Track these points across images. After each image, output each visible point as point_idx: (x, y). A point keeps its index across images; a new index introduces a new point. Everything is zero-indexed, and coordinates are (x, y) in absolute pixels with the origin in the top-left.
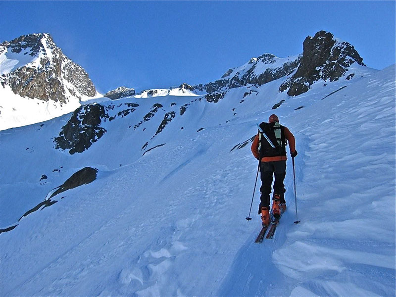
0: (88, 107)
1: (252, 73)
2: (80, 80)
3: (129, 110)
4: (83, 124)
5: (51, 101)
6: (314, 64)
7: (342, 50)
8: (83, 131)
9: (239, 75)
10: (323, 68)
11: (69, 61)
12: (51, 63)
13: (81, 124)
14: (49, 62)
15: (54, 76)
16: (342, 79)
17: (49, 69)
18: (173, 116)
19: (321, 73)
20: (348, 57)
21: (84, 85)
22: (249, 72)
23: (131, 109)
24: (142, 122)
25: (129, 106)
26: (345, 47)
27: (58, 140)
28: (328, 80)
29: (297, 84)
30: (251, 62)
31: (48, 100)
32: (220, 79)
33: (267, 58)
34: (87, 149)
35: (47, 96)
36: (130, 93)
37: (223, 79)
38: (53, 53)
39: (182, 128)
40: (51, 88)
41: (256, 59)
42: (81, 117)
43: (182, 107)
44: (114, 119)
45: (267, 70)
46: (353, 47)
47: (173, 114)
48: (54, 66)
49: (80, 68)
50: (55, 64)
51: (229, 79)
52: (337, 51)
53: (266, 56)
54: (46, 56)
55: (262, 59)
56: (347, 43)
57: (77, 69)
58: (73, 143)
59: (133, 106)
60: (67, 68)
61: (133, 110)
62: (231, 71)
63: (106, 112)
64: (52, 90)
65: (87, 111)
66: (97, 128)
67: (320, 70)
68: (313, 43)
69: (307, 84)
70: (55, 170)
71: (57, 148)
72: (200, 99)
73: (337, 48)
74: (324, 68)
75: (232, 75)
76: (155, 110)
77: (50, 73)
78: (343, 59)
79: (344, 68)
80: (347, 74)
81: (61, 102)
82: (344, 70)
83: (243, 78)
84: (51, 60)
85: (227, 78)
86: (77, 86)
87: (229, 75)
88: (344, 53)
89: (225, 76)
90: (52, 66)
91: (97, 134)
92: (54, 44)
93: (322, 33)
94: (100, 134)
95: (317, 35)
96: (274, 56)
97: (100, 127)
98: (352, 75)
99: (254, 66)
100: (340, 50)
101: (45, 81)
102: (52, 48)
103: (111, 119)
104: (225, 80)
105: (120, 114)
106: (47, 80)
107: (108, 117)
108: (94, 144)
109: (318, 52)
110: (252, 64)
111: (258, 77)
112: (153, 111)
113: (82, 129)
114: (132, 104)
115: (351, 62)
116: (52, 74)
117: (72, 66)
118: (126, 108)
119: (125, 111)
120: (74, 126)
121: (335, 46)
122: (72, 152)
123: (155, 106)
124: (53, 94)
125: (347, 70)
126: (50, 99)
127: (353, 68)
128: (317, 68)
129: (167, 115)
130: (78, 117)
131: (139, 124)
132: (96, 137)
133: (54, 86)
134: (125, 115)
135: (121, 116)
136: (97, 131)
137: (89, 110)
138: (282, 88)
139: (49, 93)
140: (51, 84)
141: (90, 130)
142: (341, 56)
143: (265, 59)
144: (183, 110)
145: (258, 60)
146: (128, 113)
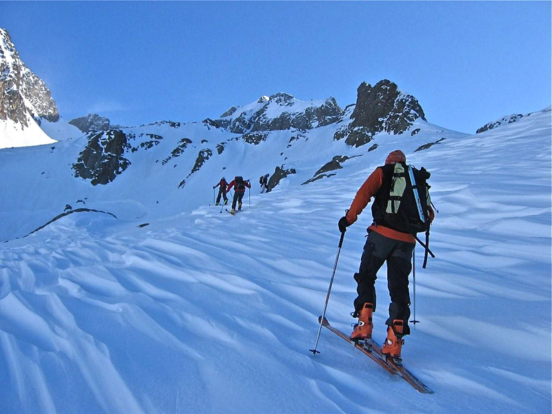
0: (112, 133)
1: (263, 116)
2: (39, 98)
3: (152, 142)
4: (106, 152)
5: (9, 121)
6: (377, 114)
7: (407, 103)
8: (106, 160)
9: (245, 117)
10: (386, 119)
11: (27, 70)
12: (11, 70)
13: (104, 151)
14: (8, 68)
15: (14, 88)
16: (407, 133)
17: (8, 79)
18: (211, 155)
19: (384, 125)
20: (412, 111)
21: (44, 104)
22: (258, 113)
23: (155, 142)
24: (170, 158)
25: (152, 137)
26: (410, 100)
27: (77, 167)
28: (392, 132)
29: (358, 133)
30: (261, 101)
31: (6, 119)
32: (218, 118)
33: (283, 98)
34: (111, 181)
35: (5, 113)
36: (103, 122)
37: (224, 119)
38: (13, 57)
39: (224, 168)
40: (10, 103)
41: (268, 99)
42: (103, 144)
43: (219, 146)
44: (137, 150)
45: (284, 114)
46: (417, 101)
47: (209, 152)
48: (15, 74)
49: (40, 82)
50: (16, 72)
51: (231, 119)
52: (402, 104)
53: (282, 96)
54: (4, 59)
55: (276, 99)
56: (412, 96)
57: (36, 82)
58: (96, 173)
59: (156, 138)
60: (25, 79)
61: (157, 143)
62: (234, 110)
63: (128, 142)
64: (11, 106)
65: (110, 138)
66: (121, 159)
67: (383, 121)
68: (376, 92)
69: (370, 134)
70: (79, 201)
71: (76, 176)
72: (237, 139)
73: (402, 100)
74: (388, 120)
75: (236, 115)
76: (184, 146)
77: (10, 83)
78: (408, 113)
79: (408, 122)
80: (412, 128)
81: (22, 124)
82: (409, 124)
83: (250, 121)
84: (10, 65)
85: (228, 118)
86: (36, 105)
87: (231, 114)
88: (408, 106)
89: (225, 115)
90: (13, 75)
91: (121, 165)
92: (13, 45)
93: (387, 82)
94: (125, 166)
95: (381, 83)
96: (292, 97)
97: (124, 157)
98: (418, 130)
99: (265, 107)
100: (405, 102)
101: (4, 94)
102: (12, 50)
103: (134, 150)
104: (226, 121)
105: (142, 145)
106: (6, 92)
107: (130, 147)
108: (118, 176)
109: (381, 102)
110: (263, 105)
111: (270, 122)
112: (182, 147)
113: (105, 157)
114: (156, 136)
115: (416, 117)
116: (12, 85)
117: (31, 78)
118: (149, 139)
119: (149, 143)
120: (95, 152)
121: (399, 98)
122: (94, 183)
123: (183, 140)
124: (13, 112)
125: (412, 125)
126: (8, 118)
127: (417, 123)
128: (379, 119)
129: (201, 152)
130: (100, 143)
131: (167, 160)
132: (120, 169)
133: (14, 101)
134: (149, 147)
135: (144, 148)
136: (121, 162)
137: (113, 137)
138: (338, 136)
139: (7, 109)
140: (10, 99)
141: (114, 160)
142: (406, 109)
143: (280, 100)
144: (221, 150)
145: (270, 99)
146: (151, 146)
